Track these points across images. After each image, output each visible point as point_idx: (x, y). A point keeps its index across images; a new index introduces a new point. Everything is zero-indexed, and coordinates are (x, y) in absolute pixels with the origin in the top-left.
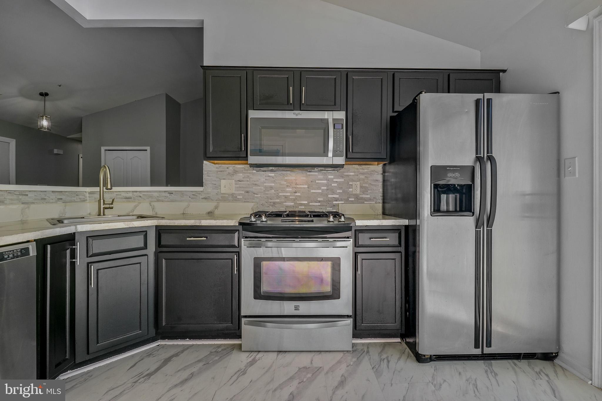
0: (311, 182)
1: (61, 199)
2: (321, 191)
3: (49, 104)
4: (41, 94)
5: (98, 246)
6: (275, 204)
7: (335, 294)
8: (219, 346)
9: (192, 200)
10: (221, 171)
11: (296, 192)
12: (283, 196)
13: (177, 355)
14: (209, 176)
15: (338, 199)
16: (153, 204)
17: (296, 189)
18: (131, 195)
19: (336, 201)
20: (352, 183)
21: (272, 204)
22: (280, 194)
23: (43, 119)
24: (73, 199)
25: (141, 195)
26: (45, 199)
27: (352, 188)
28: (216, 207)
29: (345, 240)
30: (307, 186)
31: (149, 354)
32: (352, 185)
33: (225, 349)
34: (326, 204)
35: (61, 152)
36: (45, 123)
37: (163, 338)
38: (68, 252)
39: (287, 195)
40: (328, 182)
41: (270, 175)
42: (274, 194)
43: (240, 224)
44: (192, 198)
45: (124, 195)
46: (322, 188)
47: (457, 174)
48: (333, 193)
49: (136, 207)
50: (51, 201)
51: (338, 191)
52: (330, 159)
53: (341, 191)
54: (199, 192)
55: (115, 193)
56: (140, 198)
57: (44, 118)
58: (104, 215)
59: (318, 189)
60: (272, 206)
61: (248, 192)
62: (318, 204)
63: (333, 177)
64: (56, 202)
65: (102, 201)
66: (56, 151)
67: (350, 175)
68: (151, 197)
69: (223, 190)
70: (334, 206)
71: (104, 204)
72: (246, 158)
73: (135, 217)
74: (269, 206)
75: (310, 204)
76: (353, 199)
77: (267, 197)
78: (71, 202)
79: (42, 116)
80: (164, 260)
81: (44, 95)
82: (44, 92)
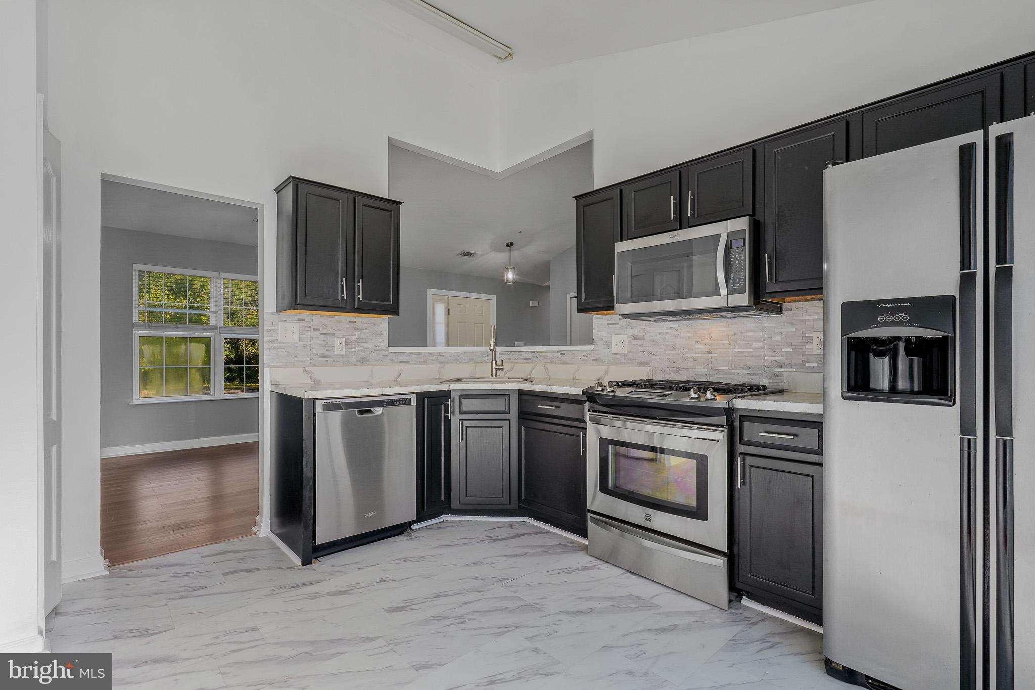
0: (735, 335)
1: (473, 359)
2: (752, 350)
3: (515, 254)
4: (508, 245)
5: (468, 404)
6: (680, 370)
7: (699, 512)
8: (573, 542)
9: (583, 362)
10: (613, 324)
11: (709, 352)
12: (692, 357)
13: (530, 534)
14: (599, 331)
15: (784, 364)
16: (547, 366)
17: (710, 348)
18: (530, 356)
19: (780, 367)
20: (811, 335)
21: (675, 369)
22: (687, 355)
23: (508, 271)
24: (484, 359)
25: (538, 356)
26: (458, 360)
27: (812, 343)
28: (606, 373)
29: (716, 430)
30: (728, 342)
31: (511, 525)
32: (811, 338)
33: (576, 547)
34: (761, 372)
35: (536, 304)
36: (510, 276)
37: (530, 516)
38: (443, 406)
39: (697, 357)
40: (765, 333)
41: (672, 326)
42: (679, 354)
43: (584, 392)
44: (583, 360)
45: (524, 355)
46: (754, 344)
47: (901, 316)
48: (775, 353)
49: (533, 369)
50: (464, 361)
51: (783, 350)
52: (724, 299)
53: (791, 350)
54: (589, 352)
55: (518, 354)
56: (537, 359)
57: (510, 269)
58: (496, 376)
59: (746, 346)
60: (676, 372)
61: (643, 352)
62: (746, 372)
63: (773, 325)
64: (468, 362)
65: (494, 362)
66: (531, 303)
67: (808, 320)
68: (545, 357)
69: (614, 350)
70: (776, 375)
71: (496, 365)
72: (612, 308)
73: (521, 380)
74: (671, 372)
75: (733, 371)
76: (815, 365)
77: (669, 359)
78: (482, 362)
79: (508, 269)
80: (523, 428)
81: (510, 245)
82: (509, 242)
